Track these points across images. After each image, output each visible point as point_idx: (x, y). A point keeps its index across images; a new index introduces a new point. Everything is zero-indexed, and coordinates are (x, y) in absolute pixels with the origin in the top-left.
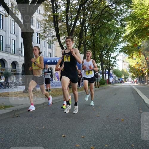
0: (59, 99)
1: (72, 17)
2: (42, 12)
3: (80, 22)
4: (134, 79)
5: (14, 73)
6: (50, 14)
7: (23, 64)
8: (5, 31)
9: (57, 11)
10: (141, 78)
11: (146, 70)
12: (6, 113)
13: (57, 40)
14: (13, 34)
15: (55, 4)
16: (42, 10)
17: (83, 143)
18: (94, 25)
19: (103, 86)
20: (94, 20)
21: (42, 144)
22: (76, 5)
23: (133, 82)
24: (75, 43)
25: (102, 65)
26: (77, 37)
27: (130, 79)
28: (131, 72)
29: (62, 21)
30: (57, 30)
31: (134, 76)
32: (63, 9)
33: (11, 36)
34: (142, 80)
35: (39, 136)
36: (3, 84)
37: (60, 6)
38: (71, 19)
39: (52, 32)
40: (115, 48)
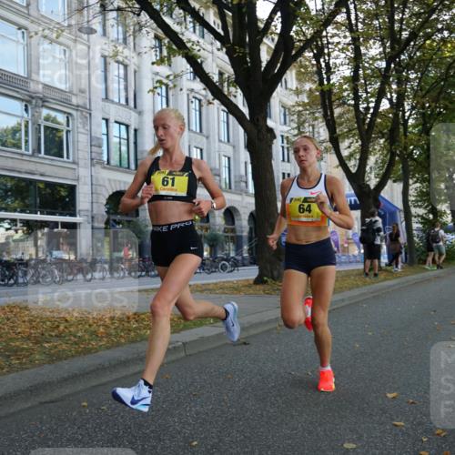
0: (343, 300)
1: (369, 90)
2: (292, 85)
3: (390, 100)
5: (230, 234)
6: (314, 87)
7: (251, 214)
8: (207, 137)
9: (329, 80)
12: (217, 335)
13: (333, 151)
14: (224, 142)
15: (324, 61)
16: (292, 80)
17: (414, 420)
18: (427, 105)
20: (428, 92)
21: (308, 415)
22: (378, 59)
24: (378, 156)
26: (382, 141)
29: (344, 103)
30: (331, 124)
32: (347, 71)
33: (220, 148)
35: (300, 394)
36: (207, 262)
37: (336, 66)
38: (365, 95)
39: (319, 133)
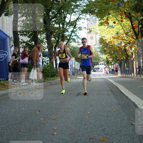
4: (110, 66)
10: (123, 64)
11: (133, 49)
19: (51, 80)
23: (108, 72)
25: (48, 38)
27: (102, 67)
28: (104, 52)
31: (111, 60)
34: (124, 68)
40: (74, 4)
